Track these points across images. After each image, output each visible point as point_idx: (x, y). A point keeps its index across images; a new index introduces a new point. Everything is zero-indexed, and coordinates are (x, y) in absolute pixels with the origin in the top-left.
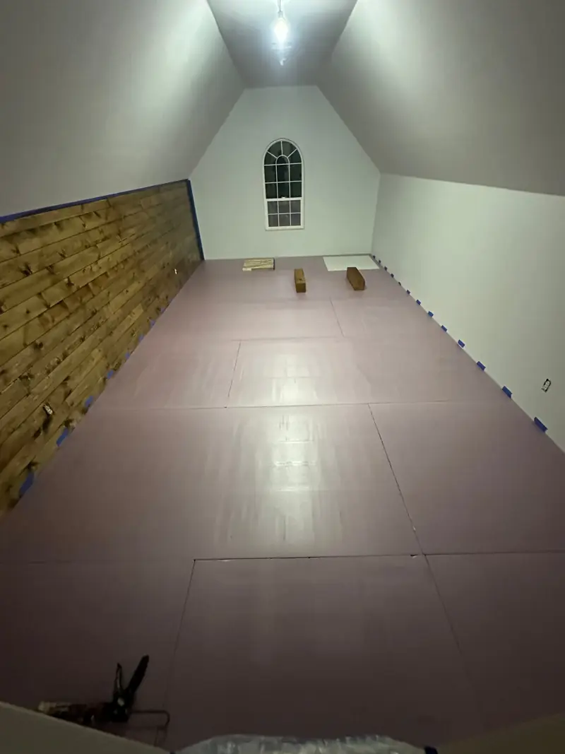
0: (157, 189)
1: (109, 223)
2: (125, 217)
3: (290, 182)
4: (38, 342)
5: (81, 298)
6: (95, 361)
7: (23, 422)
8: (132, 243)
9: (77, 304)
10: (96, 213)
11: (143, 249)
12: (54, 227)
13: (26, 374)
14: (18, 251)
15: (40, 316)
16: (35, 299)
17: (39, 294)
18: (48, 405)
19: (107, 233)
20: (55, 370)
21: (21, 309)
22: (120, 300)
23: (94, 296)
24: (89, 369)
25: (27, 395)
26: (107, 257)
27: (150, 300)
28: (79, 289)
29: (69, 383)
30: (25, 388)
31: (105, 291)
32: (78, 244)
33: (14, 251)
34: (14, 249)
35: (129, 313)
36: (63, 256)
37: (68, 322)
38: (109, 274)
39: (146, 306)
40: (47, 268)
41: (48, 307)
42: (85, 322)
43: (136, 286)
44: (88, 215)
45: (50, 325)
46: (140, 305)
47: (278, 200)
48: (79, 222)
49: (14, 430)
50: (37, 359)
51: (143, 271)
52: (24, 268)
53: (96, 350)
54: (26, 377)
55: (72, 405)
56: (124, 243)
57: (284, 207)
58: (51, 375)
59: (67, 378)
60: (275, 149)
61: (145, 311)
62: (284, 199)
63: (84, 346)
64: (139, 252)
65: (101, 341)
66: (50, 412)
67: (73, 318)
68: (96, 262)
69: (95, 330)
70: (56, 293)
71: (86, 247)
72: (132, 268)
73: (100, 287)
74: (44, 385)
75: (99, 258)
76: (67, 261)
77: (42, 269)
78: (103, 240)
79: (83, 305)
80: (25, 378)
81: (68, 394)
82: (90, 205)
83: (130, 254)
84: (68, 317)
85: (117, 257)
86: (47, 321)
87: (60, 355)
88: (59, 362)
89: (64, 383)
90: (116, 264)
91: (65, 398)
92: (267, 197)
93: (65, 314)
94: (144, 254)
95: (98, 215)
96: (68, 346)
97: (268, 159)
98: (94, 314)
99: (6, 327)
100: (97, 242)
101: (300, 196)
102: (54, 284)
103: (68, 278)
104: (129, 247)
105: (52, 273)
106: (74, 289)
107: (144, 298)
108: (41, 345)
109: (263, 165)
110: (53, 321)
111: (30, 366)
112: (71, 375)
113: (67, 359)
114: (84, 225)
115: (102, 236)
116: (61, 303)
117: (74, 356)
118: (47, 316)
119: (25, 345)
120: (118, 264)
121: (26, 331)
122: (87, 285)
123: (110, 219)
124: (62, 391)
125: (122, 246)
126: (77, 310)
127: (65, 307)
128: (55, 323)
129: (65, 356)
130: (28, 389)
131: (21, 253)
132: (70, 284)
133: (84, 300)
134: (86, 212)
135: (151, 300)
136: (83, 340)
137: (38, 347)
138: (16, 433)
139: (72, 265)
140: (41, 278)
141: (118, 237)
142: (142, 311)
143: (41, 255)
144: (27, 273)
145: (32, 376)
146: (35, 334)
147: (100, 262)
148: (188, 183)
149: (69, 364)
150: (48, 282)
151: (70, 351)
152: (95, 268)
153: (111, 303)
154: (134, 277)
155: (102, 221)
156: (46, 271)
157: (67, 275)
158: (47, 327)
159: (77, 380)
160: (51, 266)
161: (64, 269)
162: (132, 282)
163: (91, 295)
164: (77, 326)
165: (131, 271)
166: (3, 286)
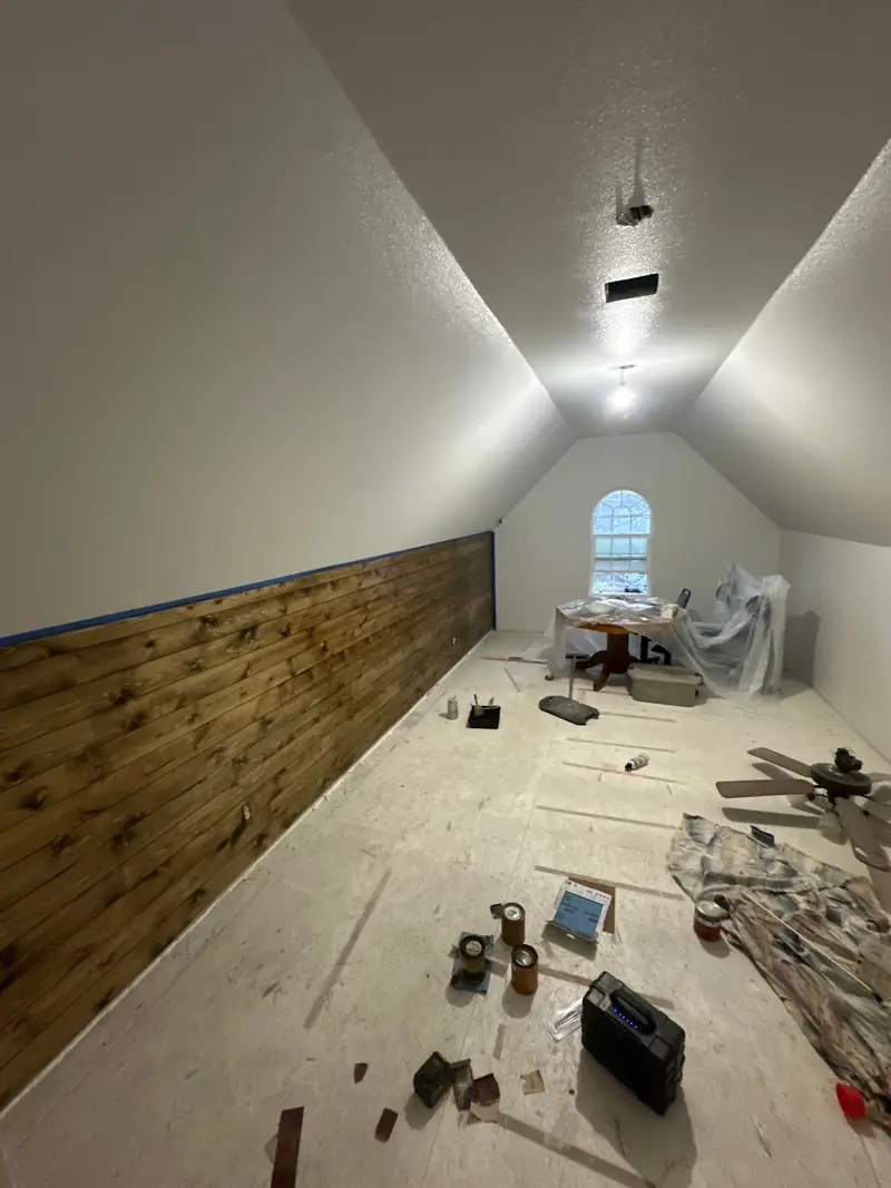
0: (452, 544)
1: (386, 582)
4: (268, 717)
5: (332, 666)
6: (324, 750)
7: (215, 824)
8: (407, 605)
9: (325, 675)
10: (375, 570)
11: (419, 612)
12: (329, 587)
13: (241, 757)
14: (284, 612)
15: (279, 686)
16: (283, 666)
18: (248, 804)
19: (381, 593)
20: (274, 757)
21: (265, 676)
22: (374, 673)
23: (346, 666)
24: (312, 762)
25: (233, 786)
26: (374, 621)
27: (411, 676)
28: (333, 656)
29: (283, 778)
30: (233, 776)
31: (361, 661)
32: (347, 605)
33: (282, 611)
34: (283, 608)
35: (382, 692)
36: (328, 618)
37: (307, 696)
38: (371, 639)
39: (405, 685)
40: (306, 630)
41: (293, 674)
42: (327, 698)
43: (398, 657)
44: (368, 574)
45: (288, 698)
46: (397, 682)
48: (354, 581)
49: (200, 833)
50: (260, 740)
51: (412, 639)
52: (285, 630)
53: (327, 739)
54: (240, 761)
55: (276, 811)
56: (399, 604)
58: (267, 762)
59: (283, 771)
61: (402, 690)
63: (315, 730)
64: (413, 615)
65: (337, 725)
66: (248, 815)
67: (314, 691)
68: (361, 625)
69: (334, 710)
70: (306, 659)
71: (355, 608)
72: (400, 634)
73: (357, 656)
74: (253, 776)
75: (365, 621)
76: (329, 624)
77: (302, 631)
78: (376, 600)
79: (331, 675)
80: (239, 763)
81: (277, 794)
82: (373, 563)
83: (403, 617)
84: (310, 689)
85: (386, 620)
86: (286, 692)
87: (284, 737)
88: (281, 747)
89: (276, 778)
90: (381, 628)
91: (271, 800)
93: (309, 685)
94: (418, 618)
96: (298, 727)
98: (340, 687)
99: (244, 694)
100: (367, 603)
102: (308, 648)
103: (325, 642)
104: (402, 609)
105: (310, 636)
106: (328, 654)
107: (405, 673)
108: (269, 722)
110: (292, 693)
111: (249, 747)
112: (288, 768)
113: (291, 745)
114: (360, 584)
115: (375, 596)
116: (309, 671)
117: (301, 739)
118: (288, 685)
119: (254, 720)
120: (385, 628)
121: (261, 703)
122: (342, 653)
123: (390, 577)
124: (271, 788)
125: (395, 607)
126: (321, 682)
127: (311, 677)
128: (293, 696)
129: (291, 739)
130: (236, 778)
131: (288, 613)
132: (324, 650)
133: (334, 669)
134: (366, 570)
135: (414, 676)
136: (316, 720)
137: (266, 722)
138: (203, 838)
139: (334, 628)
140: (297, 642)
141: (394, 597)
142: (398, 689)
143: (307, 615)
144: (285, 634)
145: (246, 761)
146: (269, 708)
147: (366, 626)
148: (492, 534)
149: (291, 752)
150: (303, 646)
151: (298, 734)
152: (357, 632)
153: (363, 677)
154: (399, 645)
155: (377, 580)
156: (305, 633)
157: (325, 639)
158: (284, 700)
159: (293, 776)
160: (312, 629)
161: (324, 632)
162: (395, 650)
163: (343, 665)
164: (316, 701)
165: (397, 638)
166: (258, 648)
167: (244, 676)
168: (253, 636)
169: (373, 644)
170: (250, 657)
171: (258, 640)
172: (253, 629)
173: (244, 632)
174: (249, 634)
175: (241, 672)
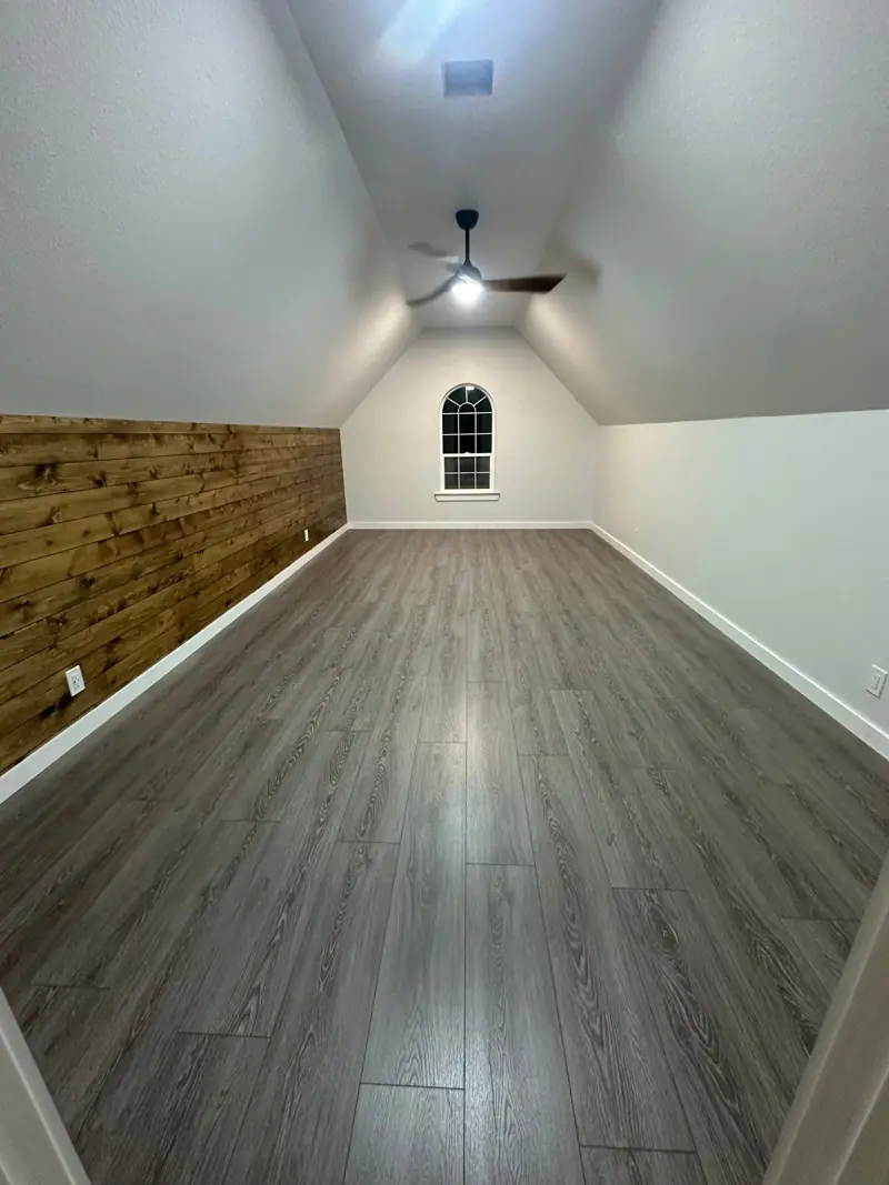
1: (224, 453)
2: (247, 451)
3: (476, 434)
4: (89, 576)
5: (166, 534)
6: (165, 626)
7: (32, 687)
8: (250, 483)
9: (159, 541)
10: (209, 436)
11: (265, 495)
12: (152, 441)
13: (58, 616)
14: (96, 455)
15: (100, 542)
16: (102, 520)
17: (109, 515)
19: (220, 462)
20: (102, 623)
21: (78, 527)
22: (219, 551)
23: (184, 536)
24: (152, 635)
25: (51, 648)
26: (214, 492)
27: (262, 563)
28: (165, 522)
29: (117, 648)
30: (50, 637)
31: (201, 535)
32: (177, 468)
33: (89, 454)
34: (93, 451)
35: (231, 573)
36: (154, 476)
37: (139, 561)
38: (211, 513)
39: (256, 569)
40: (128, 484)
41: (116, 532)
42: (163, 568)
43: (246, 539)
44: (200, 437)
45: (113, 559)
46: (247, 565)
47: (459, 455)
48: (183, 441)
49: (14, 696)
50: (81, 600)
51: (260, 523)
52: (98, 477)
53: (169, 613)
54: (57, 621)
55: (113, 683)
56: (241, 480)
57: (467, 465)
58: (94, 628)
59: (117, 640)
60: (458, 394)
61: (251, 575)
62: (467, 455)
64: (258, 496)
65: (179, 600)
67: (148, 557)
68: (197, 494)
69: (173, 582)
70: (133, 520)
71: (188, 473)
72: (245, 515)
73: (195, 527)
74: (80, 639)
75: (202, 491)
76: (153, 484)
77: (122, 484)
78: (212, 470)
79: (165, 544)
81: (110, 665)
83: (247, 496)
84: (140, 554)
85: (227, 496)
86: (109, 551)
87: (115, 602)
88: (110, 614)
89: (110, 646)
90: (224, 503)
91: (106, 669)
92: (445, 452)
93: (138, 549)
94: (265, 501)
95: (212, 440)
96: (130, 594)
97: (447, 407)
98: (179, 558)
99: (50, 543)
100: (203, 470)
101: (490, 451)
102: (133, 506)
103: (154, 504)
104: (245, 487)
105: (132, 492)
106: (159, 519)
107: (254, 558)
108: (92, 581)
109: (441, 414)
110: (118, 554)
111: (68, 606)
112: (123, 637)
113: (127, 610)
114: (192, 447)
115: (213, 466)
116: (136, 533)
117: (135, 609)
118: (111, 544)
119: (70, 577)
120: (226, 504)
121: (76, 558)
122: (177, 520)
123: (227, 448)
124: (103, 657)
125: (237, 484)
126: (157, 547)
127: (141, 541)
128: (119, 558)
129: (122, 607)
130: (56, 640)
131: (99, 457)
132: (154, 512)
133: (168, 537)
134: (198, 434)
135: (265, 563)
136: (153, 591)
137: (85, 583)
139: (162, 491)
140: (116, 496)
141: (233, 471)
142: (249, 575)
143: (125, 467)
144: (100, 484)
145: (65, 622)
146: (89, 564)
147: (203, 496)
148: (337, 433)
149: (126, 621)
150: (124, 502)
151: (131, 601)
152: (193, 501)
153: (206, 552)
154: (245, 527)
155: (216, 448)
156: (126, 488)
157: (153, 500)
158: (106, 561)
159: (130, 647)
160: (135, 484)
161: (151, 492)
162: (241, 532)
163: (178, 535)
164: (150, 570)
165: (244, 520)
166: (64, 491)
167: (49, 522)
168: (53, 476)
169: (215, 517)
170: (55, 500)
171: (62, 481)
172: (54, 466)
173: (40, 468)
174: (48, 471)
175: (44, 517)
